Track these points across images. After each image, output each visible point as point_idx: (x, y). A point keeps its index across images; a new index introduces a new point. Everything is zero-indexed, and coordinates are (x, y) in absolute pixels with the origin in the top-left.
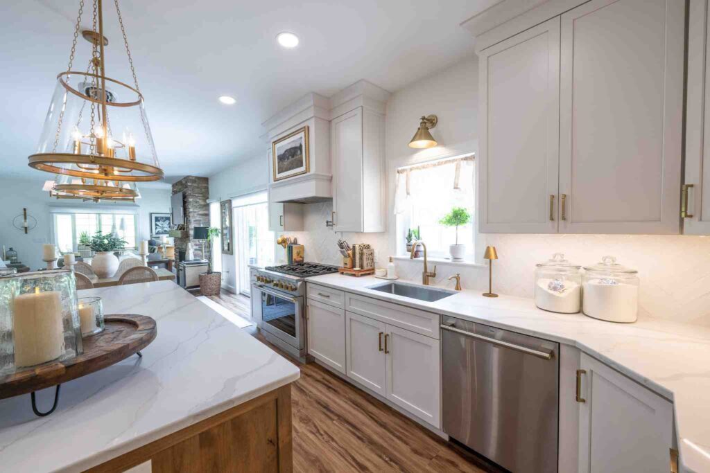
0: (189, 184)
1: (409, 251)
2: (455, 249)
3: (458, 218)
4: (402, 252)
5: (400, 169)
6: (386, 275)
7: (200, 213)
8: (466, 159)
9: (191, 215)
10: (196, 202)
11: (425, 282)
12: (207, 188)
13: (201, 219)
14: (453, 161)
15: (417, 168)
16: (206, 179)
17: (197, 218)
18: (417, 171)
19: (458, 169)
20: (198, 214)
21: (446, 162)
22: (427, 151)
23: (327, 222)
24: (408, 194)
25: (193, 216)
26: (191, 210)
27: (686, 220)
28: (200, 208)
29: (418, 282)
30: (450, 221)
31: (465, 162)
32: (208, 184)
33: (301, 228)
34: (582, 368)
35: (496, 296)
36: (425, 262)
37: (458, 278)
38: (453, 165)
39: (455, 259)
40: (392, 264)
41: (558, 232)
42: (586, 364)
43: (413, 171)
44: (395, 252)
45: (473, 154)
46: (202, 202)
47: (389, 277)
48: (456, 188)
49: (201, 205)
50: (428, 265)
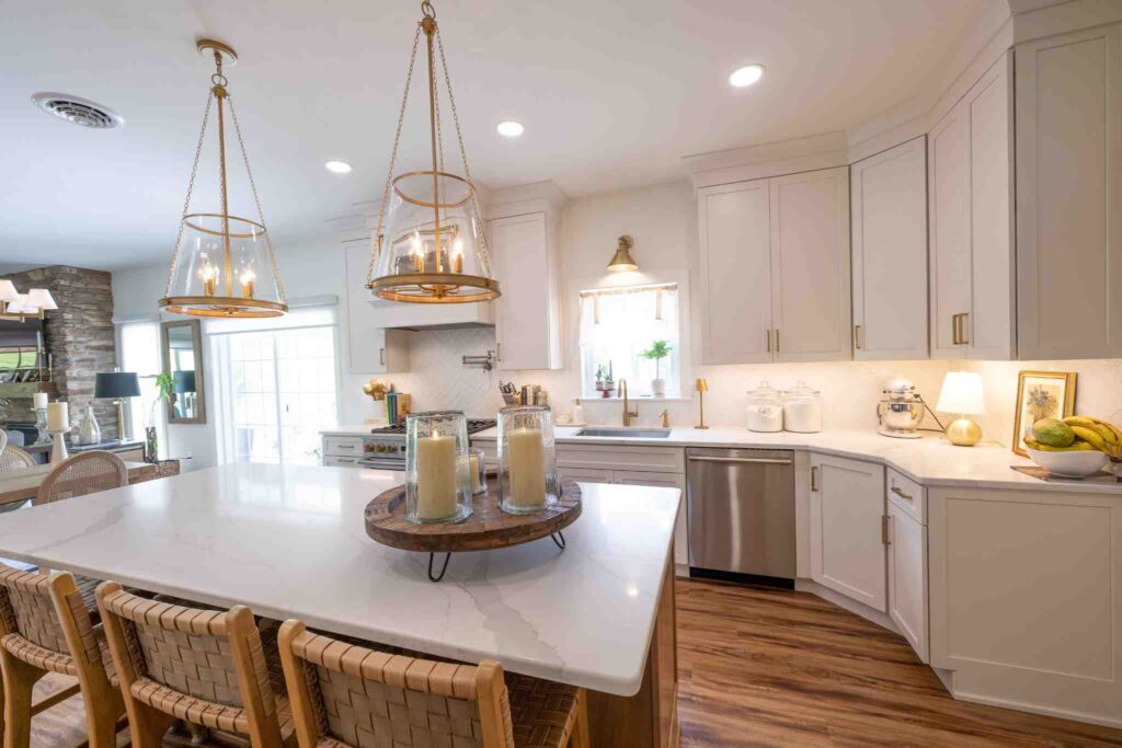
0: (62, 282)
1: (599, 389)
2: (657, 384)
3: (660, 350)
4: (589, 392)
5: (583, 292)
6: (571, 421)
7: (94, 343)
8: (667, 288)
9: (70, 348)
10: (83, 321)
11: (626, 423)
12: (108, 296)
13: (94, 356)
14: (652, 289)
15: (606, 293)
16: (105, 276)
17: (87, 355)
18: (607, 296)
19: (659, 297)
20: (87, 347)
21: (643, 289)
22: (624, 275)
23: (464, 358)
24: (597, 322)
25: (76, 352)
26: (70, 338)
27: (856, 350)
28: (91, 334)
29: (618, 424)
30: (650, 355)
31: (666, 291)
32: (109, 284)
33: (406, 368)
34: (814, 465)
35: (707, 428)
36: (626, 400)
37: (665, 414)
38: (654, 293)
39: (659, 394)
40: (579, 407)
41: (773, 361)
42: (816, 461)
43: (603, 296)
44: (580, 394)
45: (675, 283)
46: (95, 322)
47: (576, 422)
48: (658, 318)
49: (95, 327)
50: (629, 404)
